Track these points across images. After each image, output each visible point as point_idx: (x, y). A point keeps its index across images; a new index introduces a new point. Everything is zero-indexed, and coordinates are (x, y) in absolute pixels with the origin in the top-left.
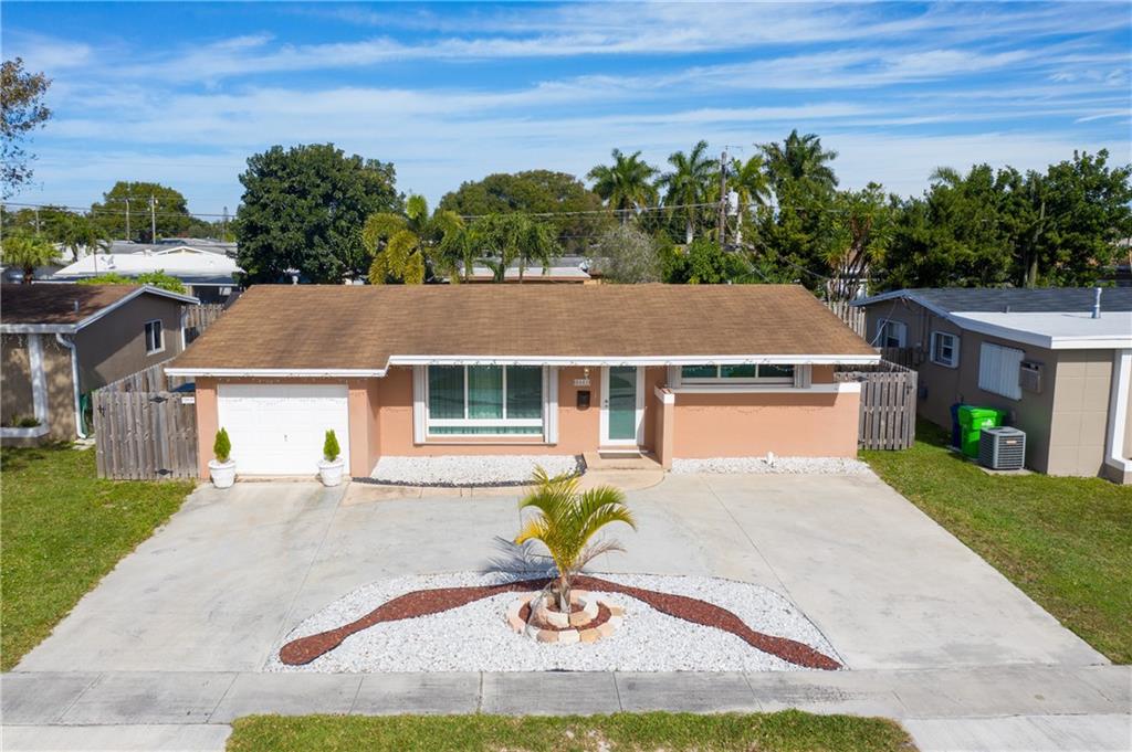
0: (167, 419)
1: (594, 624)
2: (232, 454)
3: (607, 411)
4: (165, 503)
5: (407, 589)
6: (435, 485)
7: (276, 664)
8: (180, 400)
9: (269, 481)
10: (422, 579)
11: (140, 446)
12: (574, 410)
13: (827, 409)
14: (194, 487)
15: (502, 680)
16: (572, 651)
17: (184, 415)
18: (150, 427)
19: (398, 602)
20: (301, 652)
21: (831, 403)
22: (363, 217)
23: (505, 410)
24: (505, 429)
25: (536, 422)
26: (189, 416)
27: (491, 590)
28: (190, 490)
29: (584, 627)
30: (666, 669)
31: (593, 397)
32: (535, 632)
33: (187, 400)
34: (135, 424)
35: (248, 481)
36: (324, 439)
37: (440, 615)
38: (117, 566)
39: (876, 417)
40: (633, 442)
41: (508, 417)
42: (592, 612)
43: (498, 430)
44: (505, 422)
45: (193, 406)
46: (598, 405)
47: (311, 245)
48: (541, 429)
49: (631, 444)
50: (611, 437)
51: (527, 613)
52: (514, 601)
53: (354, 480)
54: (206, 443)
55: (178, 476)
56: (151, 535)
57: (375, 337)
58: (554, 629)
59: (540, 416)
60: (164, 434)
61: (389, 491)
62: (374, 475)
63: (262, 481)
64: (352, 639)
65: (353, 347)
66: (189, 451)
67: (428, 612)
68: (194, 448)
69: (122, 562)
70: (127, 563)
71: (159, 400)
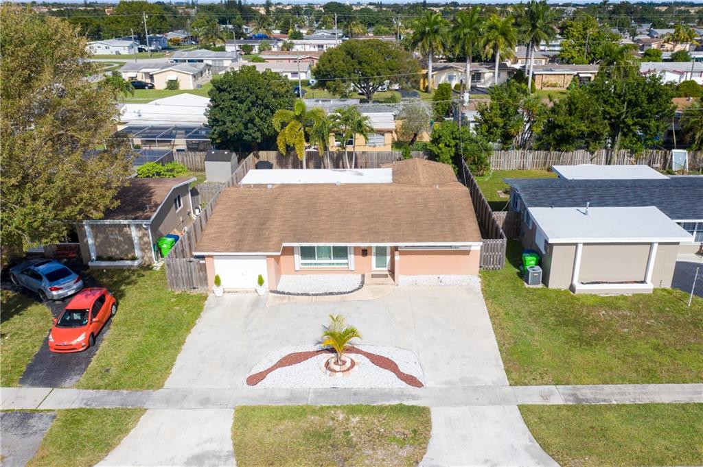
0: (195, 268)
1: (348, 370)
2: (222, 283)
3: (375, 257)
4: (197, 306)
5: (289, 353)
6: (302, 294)
7: (245, 385)
8: (199, 262)
9: (237, 292)
10: (294, 347)
11: (184, 278)
12: (361, 257)
13: (466, 256)
14: (207, 296)
15: (316, 391)
16: (341, 381)
17: (201, 267)
18: (188, 271)
19: (285, 358)
20: (254, 380)
21: (468, 254)
22: (273, 112)
23: (332, 257)
24: (333, 264)
25: (345, 261)
26: (203, 268)
27: (318, 352)
28: (205, 298)
29: (345, 371)
30: (368, 387)
31: (369, 252)
32: (329, 372)
33: (202, 262)
34: (182, 271)
35: (228, 292)
36: (257, 277)
37: (299, 364)
38: (186, 341)
39: (489, 257)
40: (386, 269)
41: (333, 259)
42: (348, 364)
43: (327, 264)
44: (333, 261)
45: (205, 264)
46: (371, 255)
47: (246, 128)
48: (348, 264)
49: (385, 270)
50: (377, 267)
51: (327, 364)
52: (325, 357)
53: (272, 292)
54: (211, 280)
55: (199, 291)
56: (195, 324)
57: (276, 230)
58: (335, 371)
59: (347, 259)
60: (194, 275)
61: (284, 298)
62: (279, 289)
63: (234, 292)
64: (269, 375)
65: (267, 238)
66: (204, 281)
67: (295, 363)
68: (206, 279)
69: (187, 338)
70: (190, 338)
71: (191, 262)
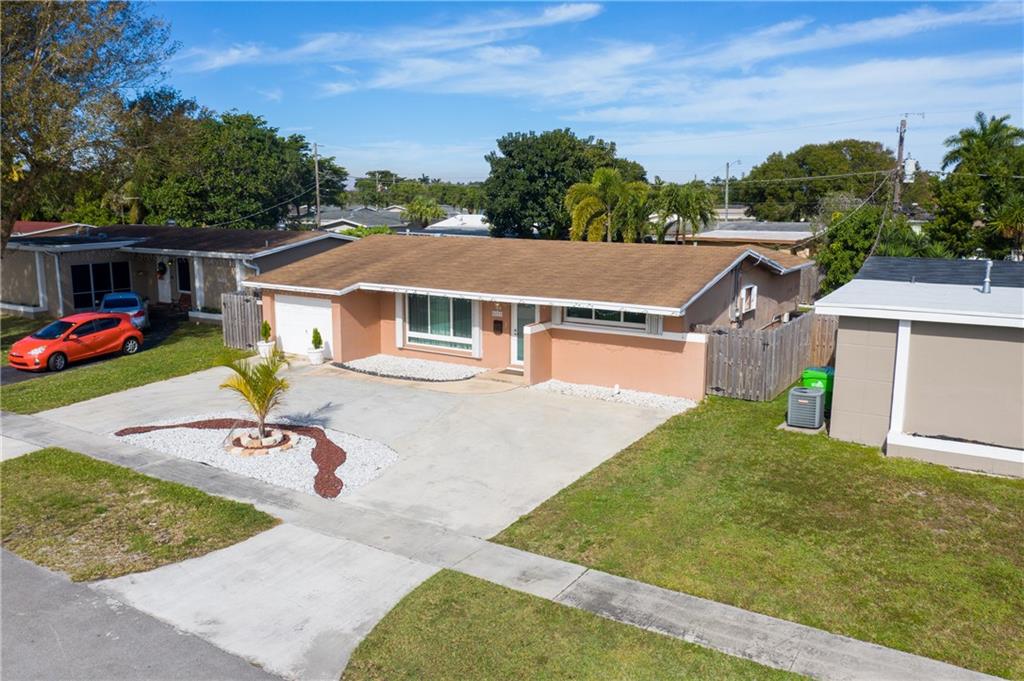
0: (252, 313)
3: (516, 338)
7: (113, 433)
8: (255, 302)
11: (241, 328)
12: (492, 334)
13: (677, 354)
15: (174, 460)
17: (258, 312)
18: (245, 318)
21: (681, 350)
23: (452, 330)
24: (452, 344)
25: (468, 341)
31: (505, 325)
33: (259, 303)
34: (238, 315)
37: (215, 430)
39: (735, 367)
41: (454, 335)
43: (446, 343)
44: (451, 338)
46: (510, 333)
48: (470, 346)
50: (519, 358)
53: (333, 363)
59: (470, 336)
60: (250, 322)
62: (349, 362)
67: (211, 428)
71: (247, 301)
